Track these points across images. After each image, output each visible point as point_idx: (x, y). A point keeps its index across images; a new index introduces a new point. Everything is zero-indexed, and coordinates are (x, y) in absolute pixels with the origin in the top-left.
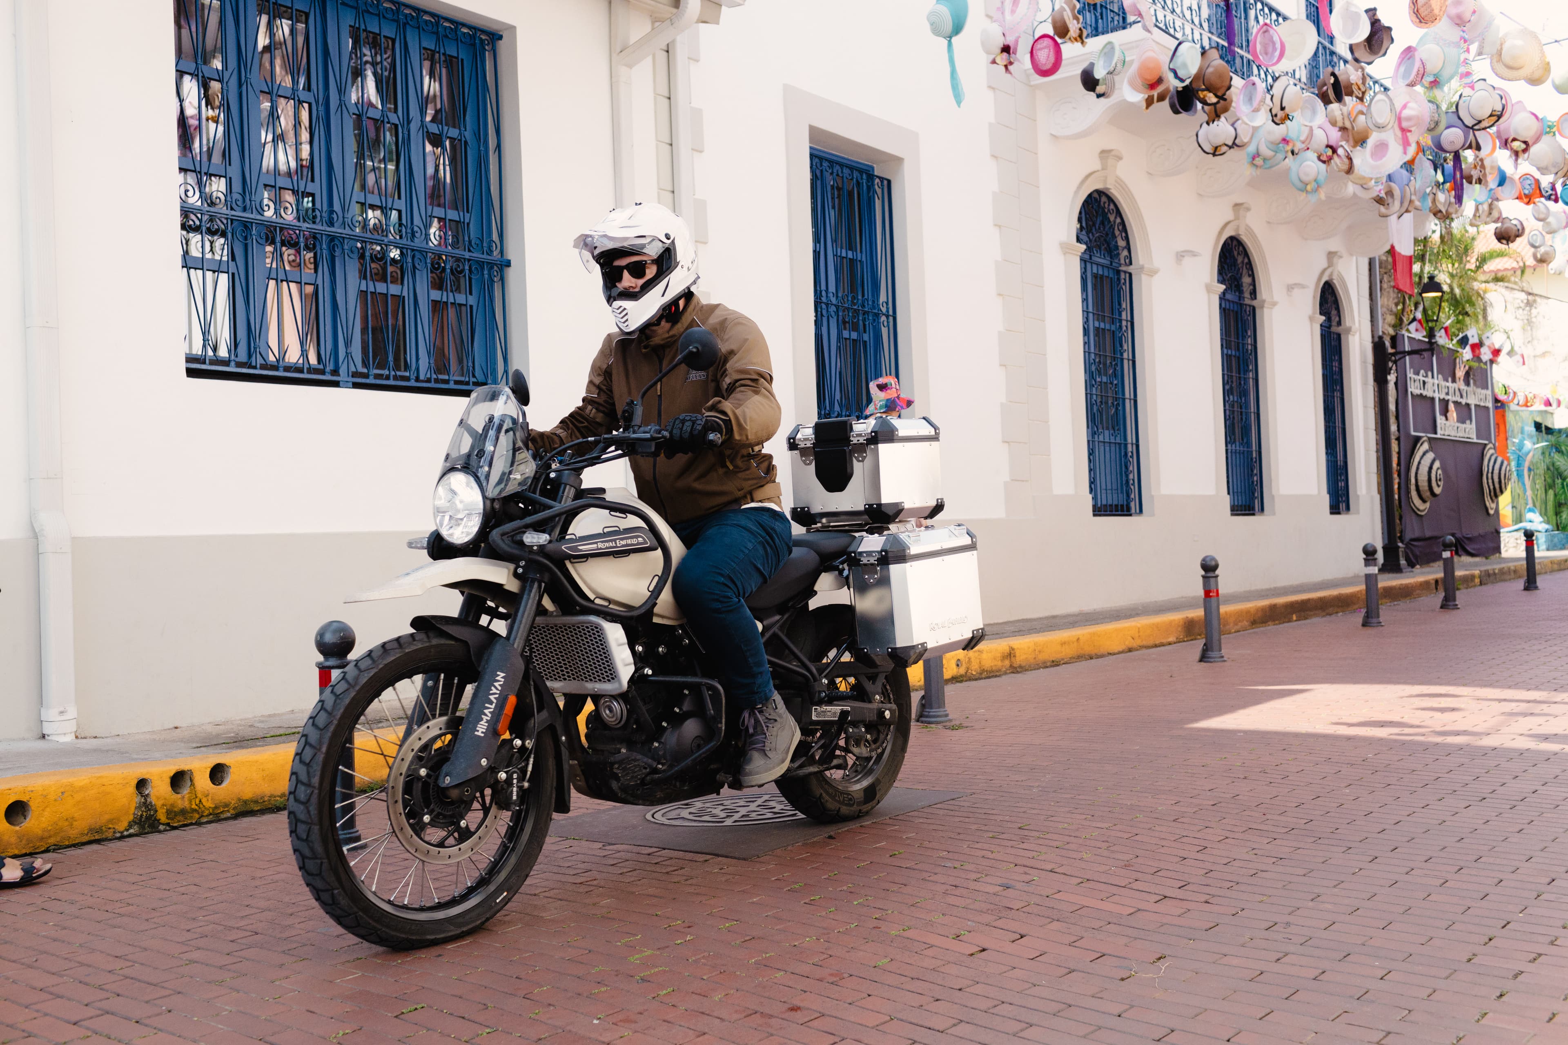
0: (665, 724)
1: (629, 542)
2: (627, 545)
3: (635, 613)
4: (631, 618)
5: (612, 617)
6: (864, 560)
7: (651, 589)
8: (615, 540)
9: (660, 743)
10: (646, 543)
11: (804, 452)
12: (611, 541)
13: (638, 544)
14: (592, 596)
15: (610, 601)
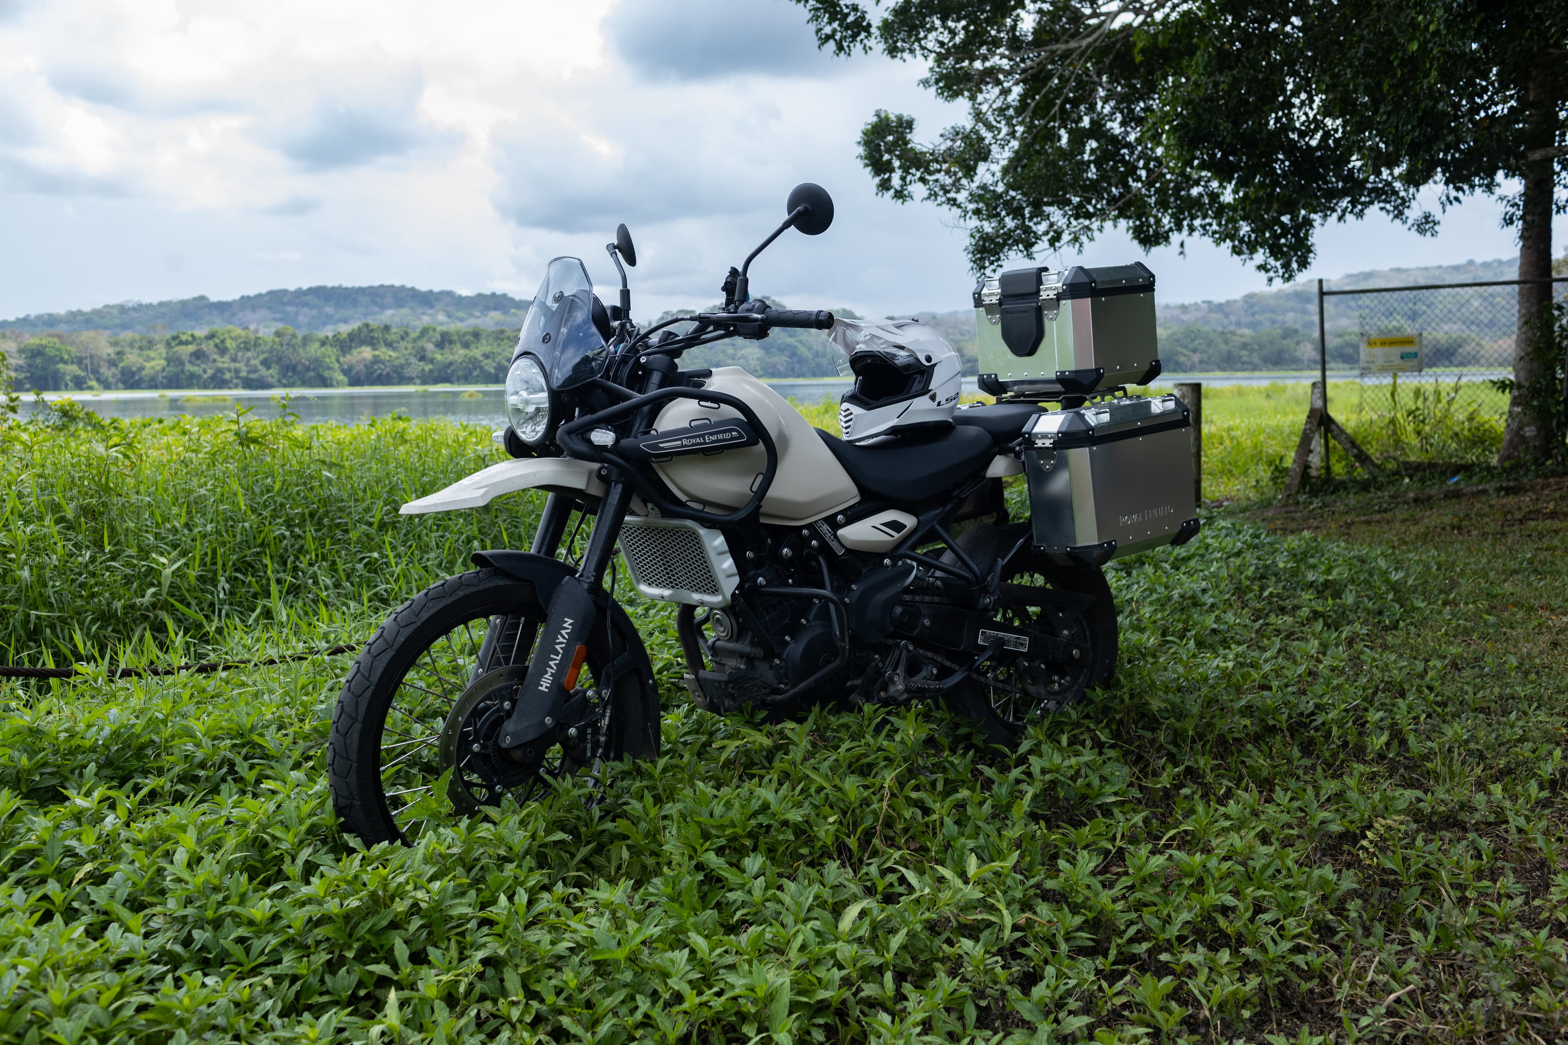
0: (787, 638)
1: (720, 437)
2: (718, 441)
3: (736, 517)
4: (730, 522)
5: (710, 523)
6: (1039, 443)
7: (755, 488)
8: (703, 436)
9: (781, 659)
10: (741, 437)
11: (990, 309)
12: (699, 436)
13: (732, 439)
14: (683, 498)
15: (705, 503)
